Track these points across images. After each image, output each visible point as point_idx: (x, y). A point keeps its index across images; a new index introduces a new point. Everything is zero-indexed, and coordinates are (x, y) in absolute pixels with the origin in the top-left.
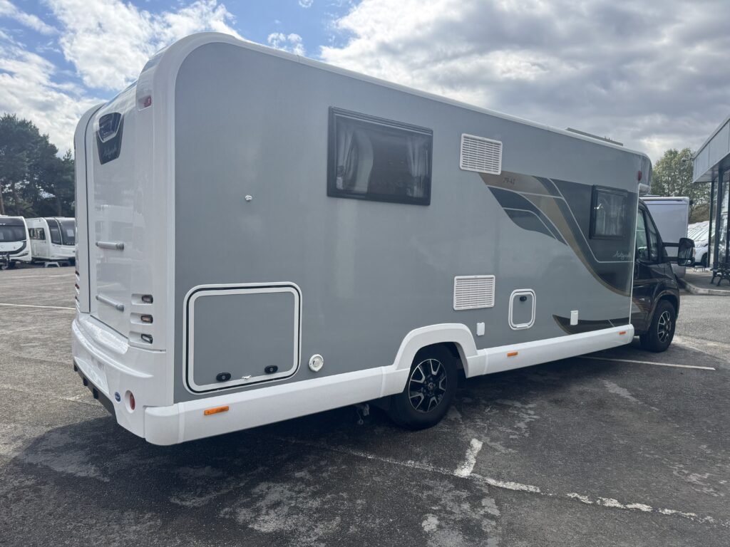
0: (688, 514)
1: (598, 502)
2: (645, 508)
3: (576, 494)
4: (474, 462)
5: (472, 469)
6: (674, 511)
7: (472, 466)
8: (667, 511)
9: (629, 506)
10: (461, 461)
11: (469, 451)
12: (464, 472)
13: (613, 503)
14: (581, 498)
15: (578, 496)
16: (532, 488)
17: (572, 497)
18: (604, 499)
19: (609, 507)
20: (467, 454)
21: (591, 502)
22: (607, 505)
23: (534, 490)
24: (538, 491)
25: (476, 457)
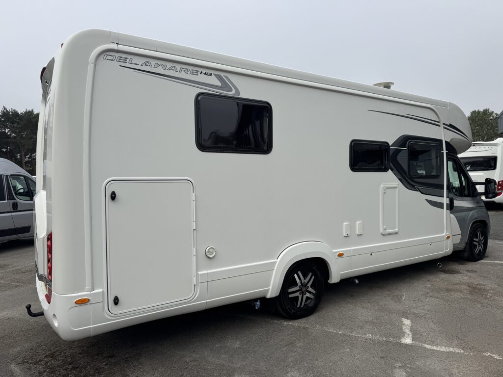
3: (489, 354)
4: (411, 334)
5: (411, 339)
7: (411, 336)
10: (403, 334)
11: (403, 326)
12: (408, 341)
14: (493, 355)
15: (491, 355)
16: (457, 350)
17: (487, 355)
20: (403, 328)
21: (501, 358)
23: (460, 352)
24: (462, 352)
25: (410, 330)
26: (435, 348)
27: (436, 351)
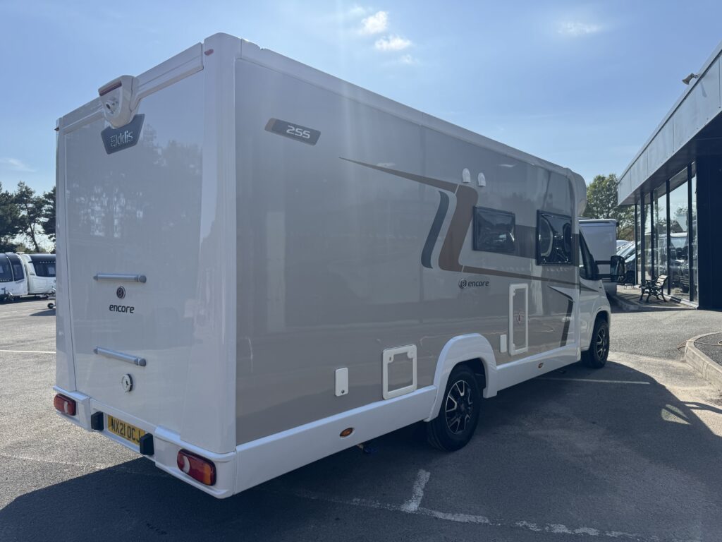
0: (634, 535)
1: (547, 528)
2: (593, 532)
3: (525, 522)
4: (422, 495)
5: (419, 503)
6: (621, 533)
7: (420, 499)
8: (614, 534)
9: (577, 531)
10: (409, 495)
11: (417, 482)
12: (412, 507)
13: (561, 529)
14: (529, 526)
15: (527, 525)
16: (480, 519)
17: (521, 525)
18: (552, 526)
19: (558, 533)
20: (415, 487)
21: (538, 530)
22: (555, 531)
23: (483, 521)
24: (487, 521)
25: (424, 490)
26: (449, 517)
27: (450, 521)
